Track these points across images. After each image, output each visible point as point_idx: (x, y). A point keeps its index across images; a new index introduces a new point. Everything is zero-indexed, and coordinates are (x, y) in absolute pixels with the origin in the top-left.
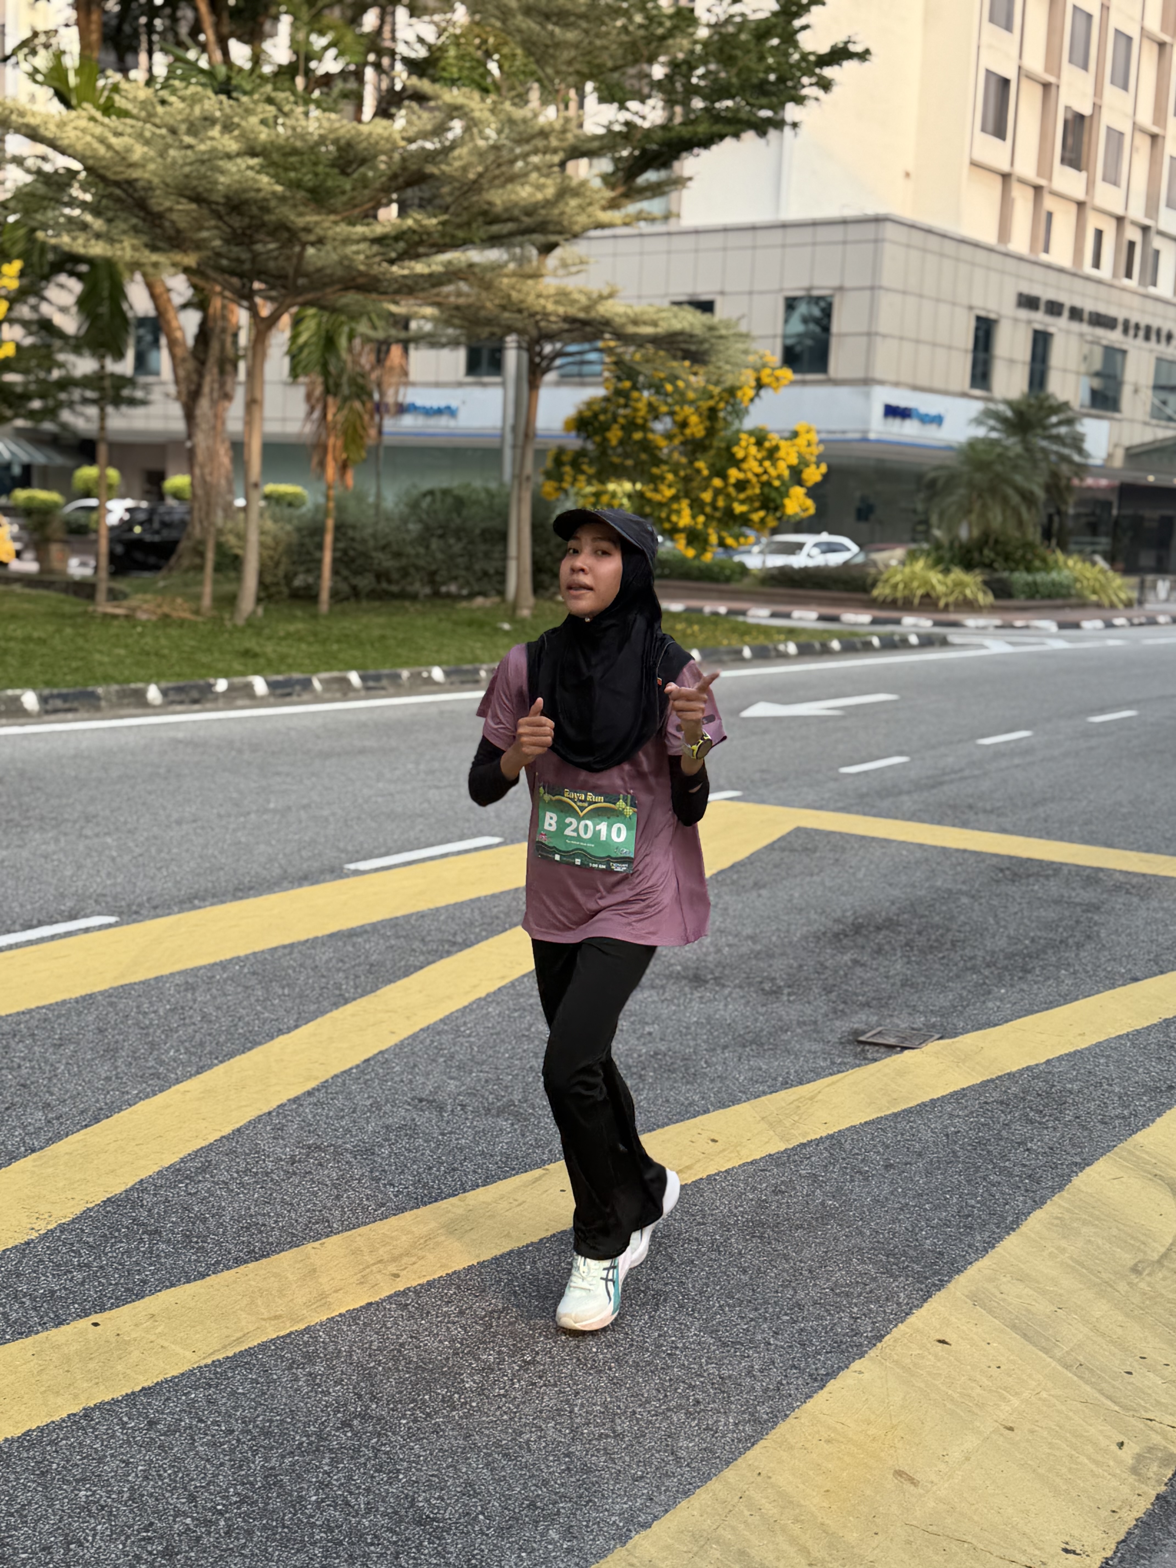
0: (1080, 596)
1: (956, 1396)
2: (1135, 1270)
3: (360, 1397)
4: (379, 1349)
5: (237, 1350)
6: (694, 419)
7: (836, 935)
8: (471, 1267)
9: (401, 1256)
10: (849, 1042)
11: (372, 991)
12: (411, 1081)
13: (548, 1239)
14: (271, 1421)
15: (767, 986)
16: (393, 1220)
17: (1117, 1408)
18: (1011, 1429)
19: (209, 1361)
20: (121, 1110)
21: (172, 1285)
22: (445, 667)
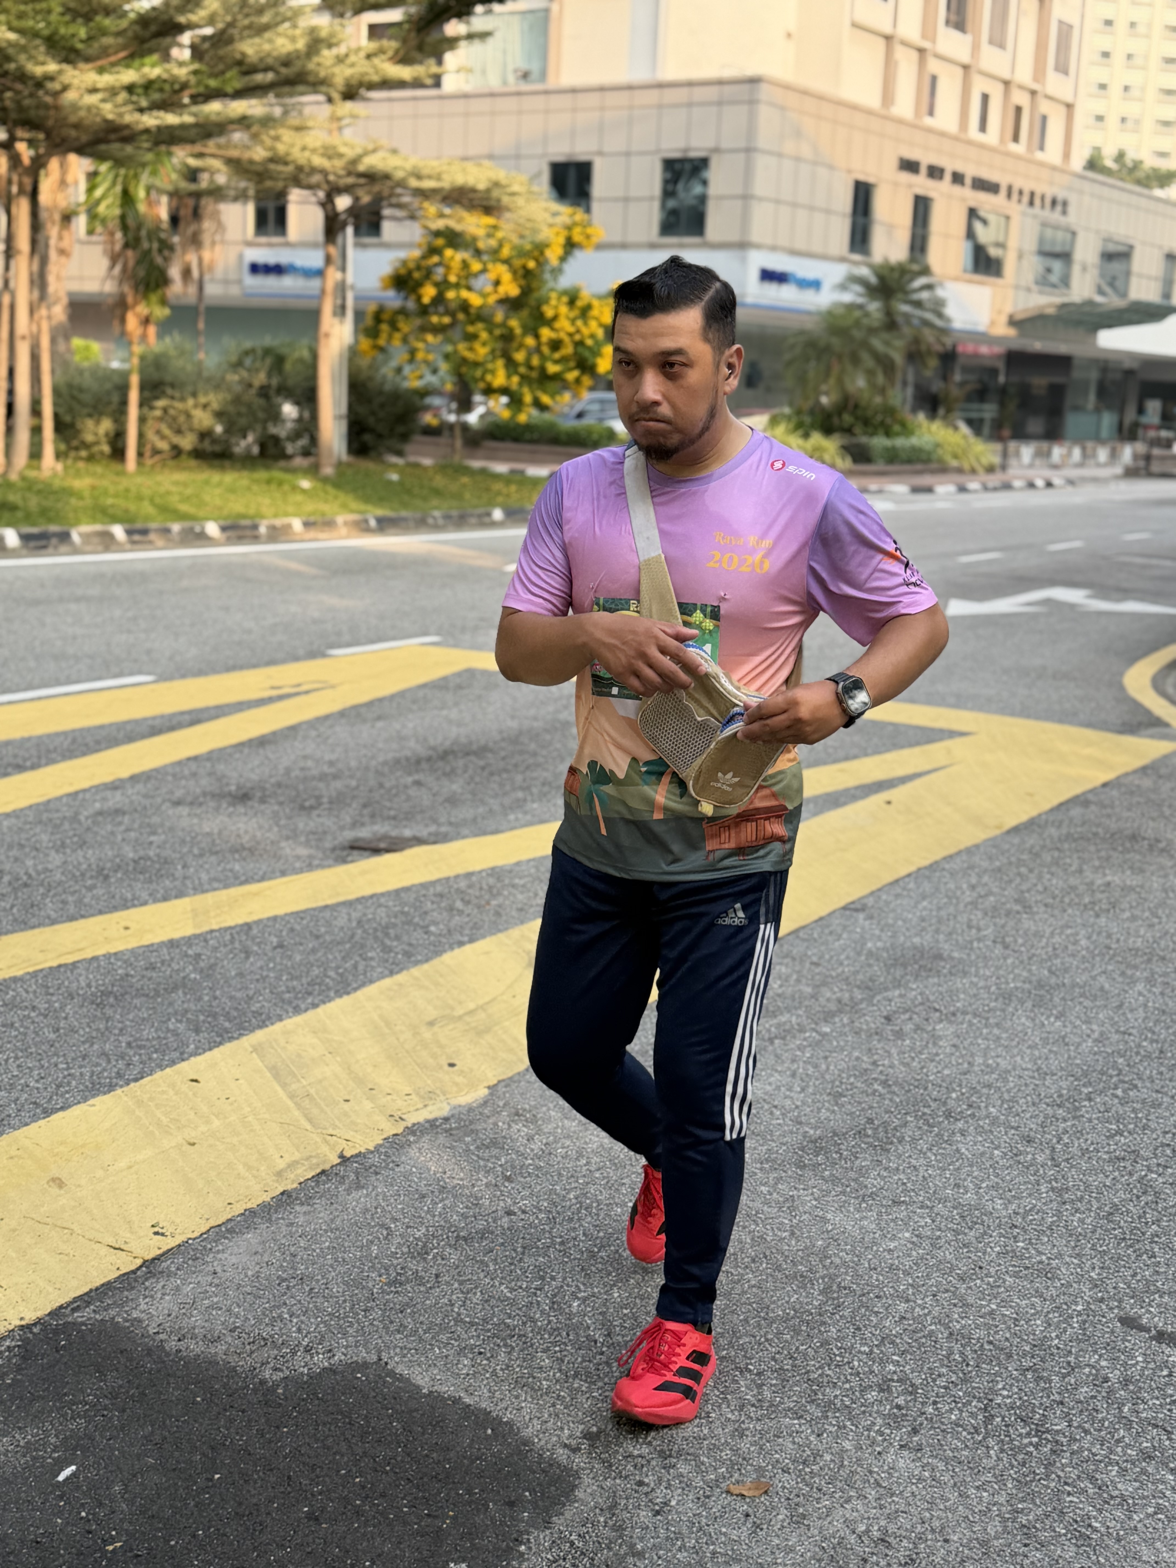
0: (940, 461)
1: (165, 1120)
2: (431, 1024)
6: (507, 277)
7: (418, 762)
10: (343, 848)
15: (307, 804)
17: (309, 1127)
18: (193, 1144)
22: (222, 523)
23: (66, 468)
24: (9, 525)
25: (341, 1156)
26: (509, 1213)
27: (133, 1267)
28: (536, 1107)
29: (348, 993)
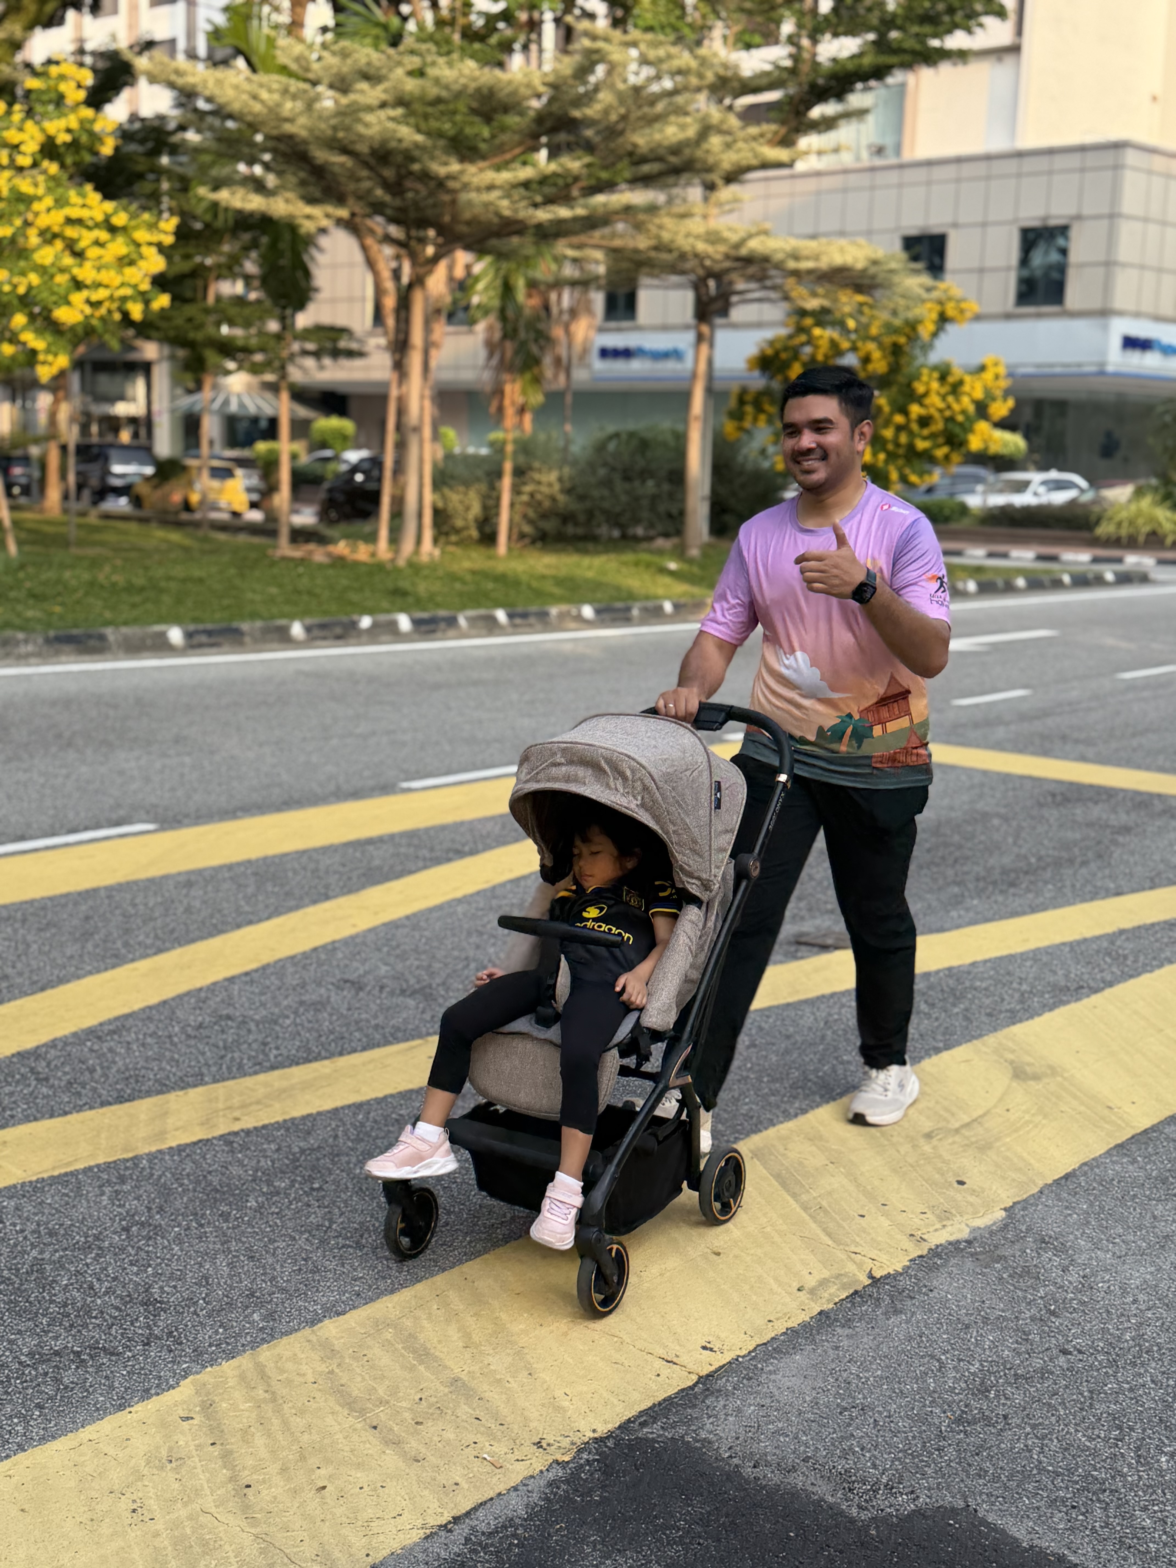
2: (928, 1135)
3: (149, 1209)
4: (188, 1175)
5: (63, 1171)
6: (877, 355)
8: (309, 1115)
9: (251, 1104)
10: (790, 942)
11: (358, 890)
12: (346, 966)
13: (392, 1096)
14: (61, 1225)
16: (262, 1077)
17: (830, 1243)
18: (718, 1254)
19: (34, 1178)
20: (68, 981)
21: (36, 1119)
22: (597, 605)
23: (443, 552)
24: (402, 610)
25: (871, 1276)
26: (1065, 1352)
27: (690, 1384)
28: (1060, 1233)
29: (834, 1099)
